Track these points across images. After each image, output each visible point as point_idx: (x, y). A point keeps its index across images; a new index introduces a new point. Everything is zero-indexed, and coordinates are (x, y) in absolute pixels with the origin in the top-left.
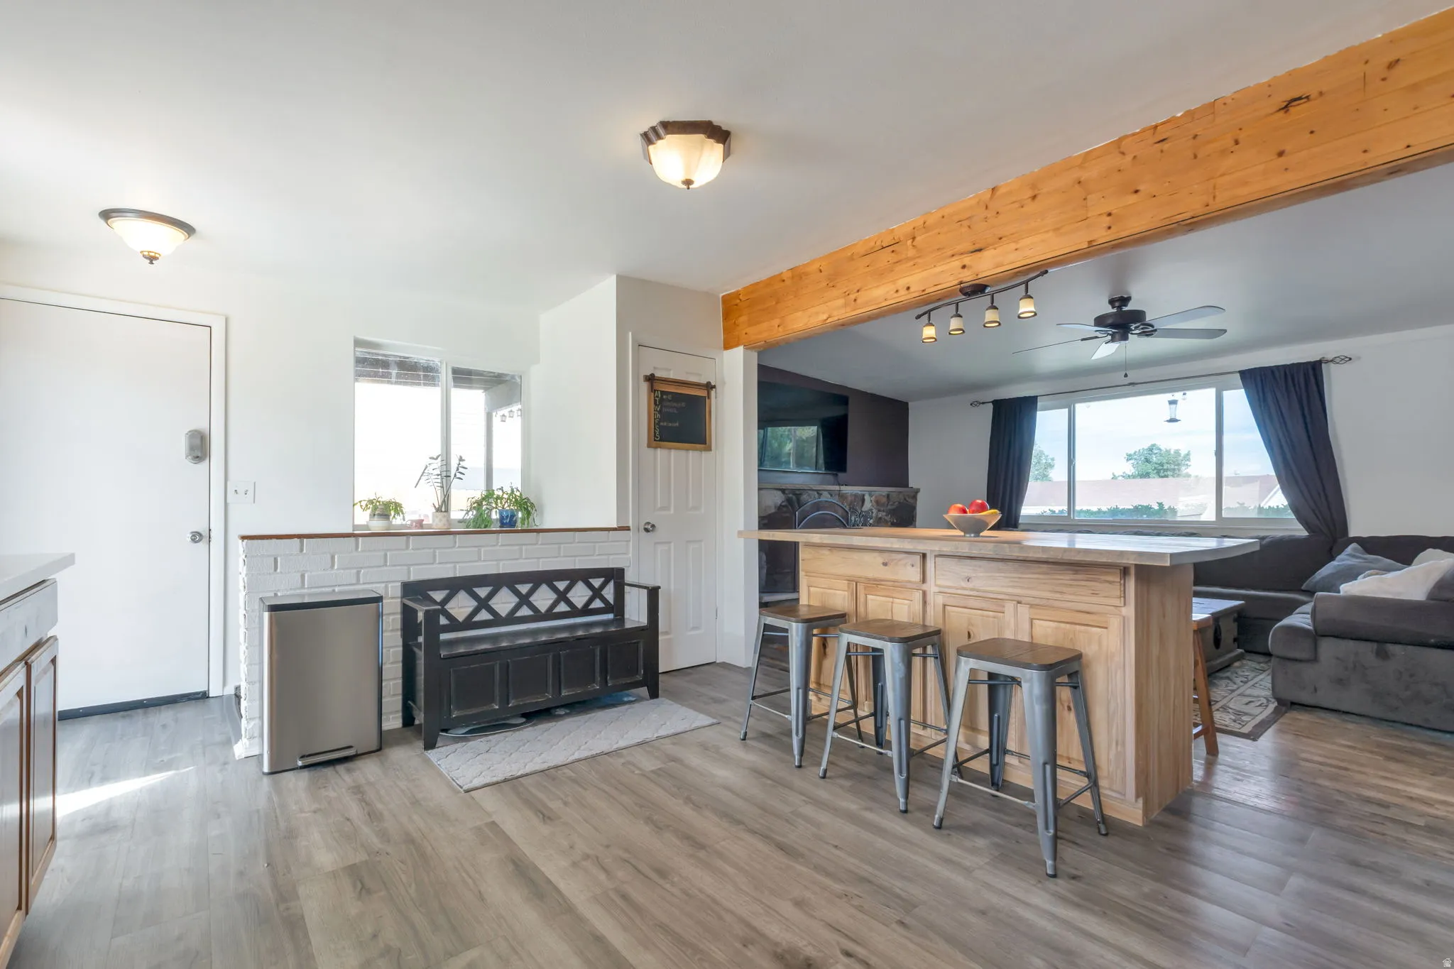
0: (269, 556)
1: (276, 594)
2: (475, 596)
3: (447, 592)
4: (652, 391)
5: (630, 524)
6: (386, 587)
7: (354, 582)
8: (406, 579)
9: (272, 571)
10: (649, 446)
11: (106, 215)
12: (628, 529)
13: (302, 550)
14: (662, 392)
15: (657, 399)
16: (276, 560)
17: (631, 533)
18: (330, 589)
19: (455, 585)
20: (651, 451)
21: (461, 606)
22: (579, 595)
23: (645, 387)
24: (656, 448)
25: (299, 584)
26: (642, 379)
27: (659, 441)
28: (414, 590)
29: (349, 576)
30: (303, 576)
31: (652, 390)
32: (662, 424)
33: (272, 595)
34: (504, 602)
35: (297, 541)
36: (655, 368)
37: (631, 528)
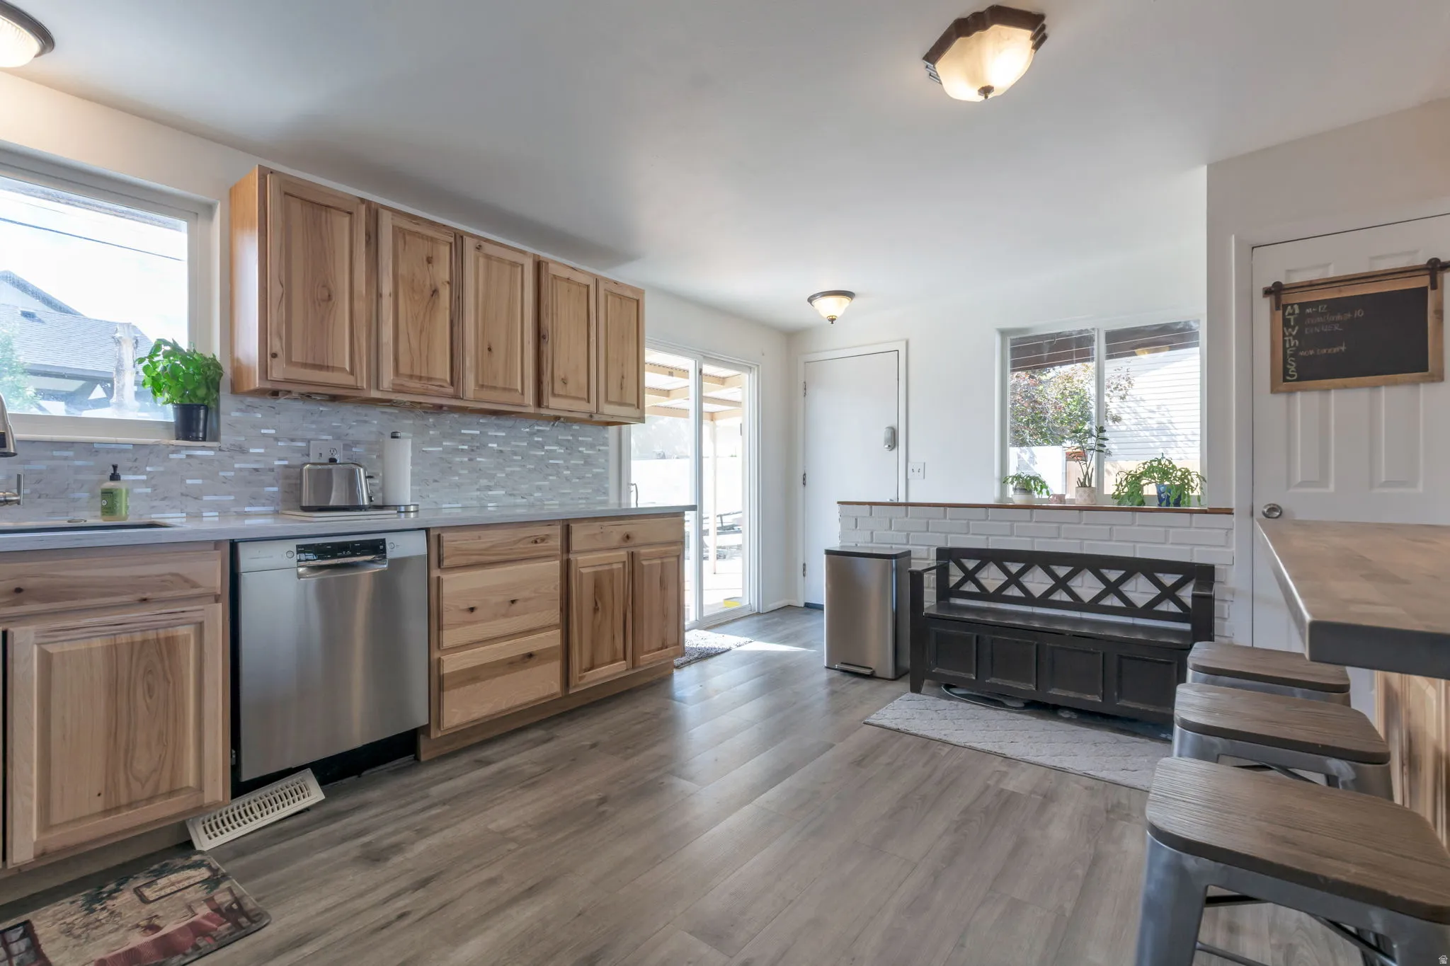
0: (853, 517)
1: (856, 545)
2: (1006, 571)
3: (978, 561)
4: (1278, 308)
5: (1233, 505)
6: (928, 550)
7: (905, 541)
8: (942, 545)
9: (854, 528)
10: (1274, 390)
11: (810, 300)
12: (1229, 512)
13: (871, 514)
14: (1301, 305)
15: (1292, 318)
16: (856, 520)
17: (1234, 518)
18: (889, 546)
19: (987, 557)
20: (1281, 399)
21: (992, 578)
22: (1140, 591)
23: (1264, 307)
24: (1291, 392)
25: (869, 540)
26: (1259, 293)
27: (1297, 380)
28: (947, 556)
29: (901, 537)
30: (872, 533)
31: (1278, 305)
32: (1302, 353)
33: (854, 544)
34: (1038, 582)
35: (868, 507)
36: (1289, 271)
37: (1234, 511)
